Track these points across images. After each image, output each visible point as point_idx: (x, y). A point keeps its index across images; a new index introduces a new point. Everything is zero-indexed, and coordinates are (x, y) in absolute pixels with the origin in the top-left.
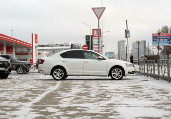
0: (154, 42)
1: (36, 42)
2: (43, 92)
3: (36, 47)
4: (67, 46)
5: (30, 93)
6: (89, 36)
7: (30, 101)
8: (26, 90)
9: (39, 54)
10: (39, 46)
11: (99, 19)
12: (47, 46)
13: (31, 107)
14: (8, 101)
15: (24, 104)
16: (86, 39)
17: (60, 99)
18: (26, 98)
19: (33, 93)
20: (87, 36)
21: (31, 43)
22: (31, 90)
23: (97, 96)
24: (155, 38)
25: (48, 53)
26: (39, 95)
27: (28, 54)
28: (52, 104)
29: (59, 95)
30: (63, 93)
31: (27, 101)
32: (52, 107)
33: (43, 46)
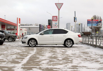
0: (88, 24)
1: (20, 23)
3: (19, 26)
4: (37, 25)
5: (19, 56)
6: (51, 20)
7: (20, 63)
8: (16, 54)
9: (21, 30)
10: (21, 25)
11: (59, 10)
12: (25, 25)
13: (22, 68)
14: (6, 63)
15: (16, 65)
17: (40, 61)
18: (17, 60)
19: (21, 56)
20: (49, 20)
24: (89, 22)
25: (26, 29)
26: (25, 58)
27: (14, 30)
28: (35, 65)
29: (38, 58)
30: (41, 57)
31: (18, 63)
32: (36, 68)
33: (23, 25)
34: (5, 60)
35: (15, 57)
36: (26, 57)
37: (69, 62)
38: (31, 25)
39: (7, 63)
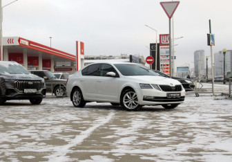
1: (82, 53)
2: (88, 126)
3: (82, 59)
4: (125, 58)
5: (68, 129)
6: (155, 44)
7: (67, 143)
8: (64, 123)
10: (86, 59)
11: (170, 18)
12: (97, 58)
13: (68, 154)
15: (57, 148)
16: (151, 48)
17: (114, 140)
19: (74, 128)
20: (151, 45)
21: (75, 55)
22: (71, 123)
23: (172, 135)
26: (83, 132)
28: (101, 149)
29: (112, 132)
30: (119, 129)
31: (63, 143)
32: (101, 154)
33: (93, 59)
34: (34, 136)
35: (60, 131)
36: (84, 130)
37: (185, 139)
38: (110, 57)
39: (36, 144)
